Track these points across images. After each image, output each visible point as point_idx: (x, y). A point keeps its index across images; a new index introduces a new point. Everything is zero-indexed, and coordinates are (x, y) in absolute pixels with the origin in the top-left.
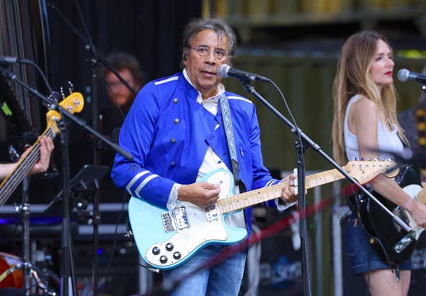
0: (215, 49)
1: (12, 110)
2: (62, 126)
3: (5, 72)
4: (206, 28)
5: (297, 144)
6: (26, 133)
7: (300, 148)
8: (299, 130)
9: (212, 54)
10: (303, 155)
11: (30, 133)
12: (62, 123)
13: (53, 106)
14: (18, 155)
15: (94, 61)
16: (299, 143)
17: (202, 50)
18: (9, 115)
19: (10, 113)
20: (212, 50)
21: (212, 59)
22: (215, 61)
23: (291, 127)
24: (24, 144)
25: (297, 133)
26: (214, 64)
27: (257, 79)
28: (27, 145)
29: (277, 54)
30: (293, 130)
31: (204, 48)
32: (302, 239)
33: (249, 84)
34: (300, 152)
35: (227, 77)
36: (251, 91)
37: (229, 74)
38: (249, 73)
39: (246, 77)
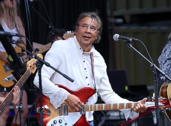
0: (91, 26)
1: (13, 59)
2: (38, 66)
3: (10, 40)
4: (87, 16)
5: (154, 72)
6: (20, 70)
7: (155, 74)
8: (155, 65)
9: (89, 28)
10: (157, 77)
11: (22, 70)
12: (38, 64)
13: (34, 56)
14: (17, 81)
15: (53, 34)
16: (155, 71)
17: (84, 26)
18: (12, 61)
19: (13, 60)
20: (89, 26)
21: (89, 31)
22: (90, 32)
23: (151, 64)
24: (20, 75)
25: (153, 66)
26: (89, 33)
27: (133, 40)
28: (21, 76)
29: (144, 28)
30: (152, 65)
31: (85, 26)
32: (157, 119)
33: (129, 43)
34: (155, 76)
35: (118, 40)
36: (130, 47)
37: (119, 38)
38: (129, 38)
39: (127, 39)
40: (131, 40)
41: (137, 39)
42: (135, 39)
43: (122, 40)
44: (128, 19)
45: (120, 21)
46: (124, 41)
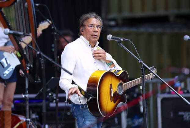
0: (97, 25)
2: (42, 61)
4: (92, 17)
7: (142, 69)
8: (142, 62)
9: (96, 28)
15: (56, 33)
16: (142, 67)
19: (20, 56)
23: (139, 61)
25: (141, 63)
26: (97, 32)
27: (124, 40)
30: (139, 62)
31: (92, 25)
32: (144, 108)
33: (120, 42)
34: (142, 71)
35: (111, 40)
36: (121, 45)
37: (112, 38)
38: (120, 38)
39: (119, 39)
40: (122, 40)
41: (127, 39)
42: (126, 39)
43: (114, 40)
44: (120, 22)
45: (113, 23)
46: (116, 40)
